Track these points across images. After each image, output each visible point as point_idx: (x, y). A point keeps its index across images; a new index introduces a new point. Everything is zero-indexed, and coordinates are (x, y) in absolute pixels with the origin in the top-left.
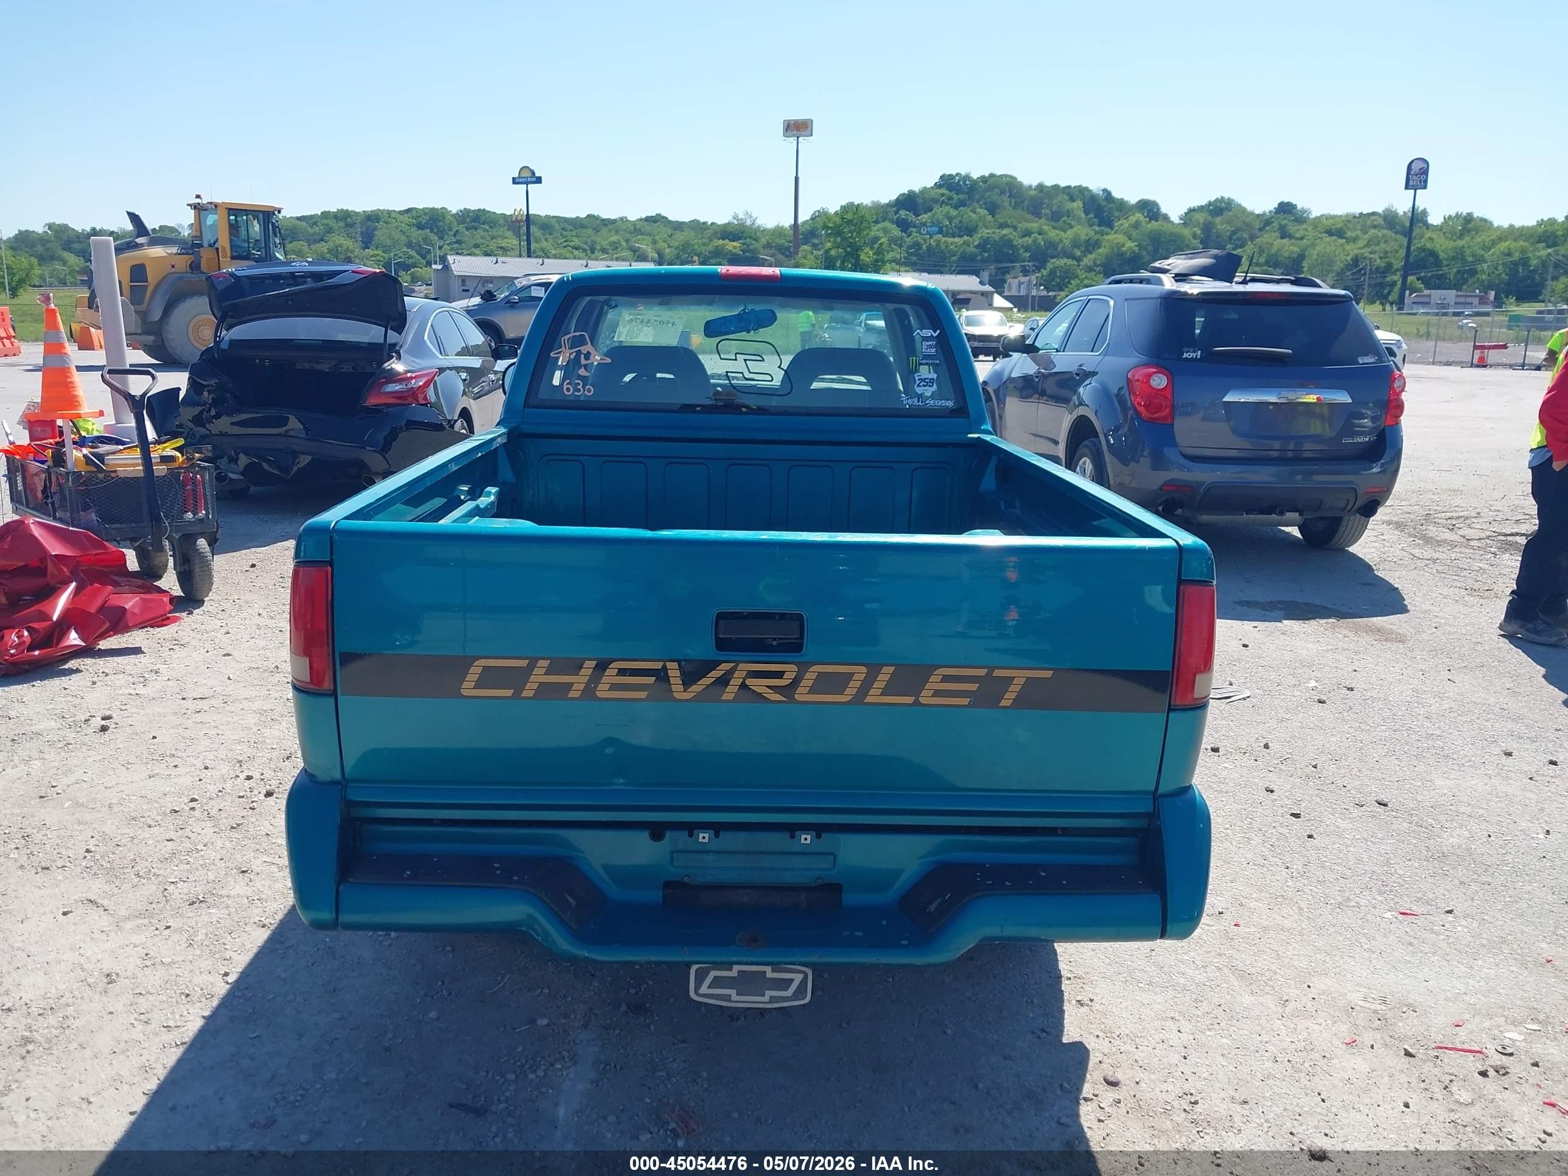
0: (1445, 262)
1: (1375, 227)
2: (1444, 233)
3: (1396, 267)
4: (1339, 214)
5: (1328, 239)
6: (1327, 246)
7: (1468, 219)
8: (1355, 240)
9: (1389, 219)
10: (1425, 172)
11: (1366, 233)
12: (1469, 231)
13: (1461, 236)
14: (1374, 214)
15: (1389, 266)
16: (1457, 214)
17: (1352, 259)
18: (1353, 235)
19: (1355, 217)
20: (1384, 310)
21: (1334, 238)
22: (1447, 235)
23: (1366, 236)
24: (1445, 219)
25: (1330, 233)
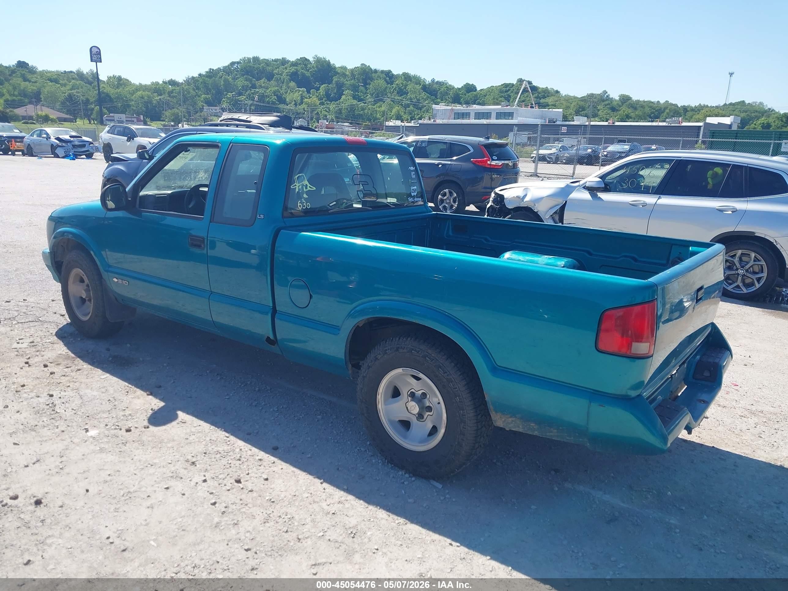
0: (115, 100)
1: (73, 79)
2: (110, 85)
3: (91, 101)
4: (53, 70)
5: (50, 83)
6: (49, 87)
7: (120, 79)
8: (65, 85)
9: (80, 75)
10: (99, 53)
11: (70, 82)
12: (121, 85)
13: (118, 87)
14: (71, 72)
15: (88, 100)
16: (114, 75)
17: (68, 95)
18: (63, 82)
19: (62, 73)
20: (90, 123)
21: (53, 83)
22: (111, 86)
23: (71, 84)
24: (108, 78)
25: (51, 80)
